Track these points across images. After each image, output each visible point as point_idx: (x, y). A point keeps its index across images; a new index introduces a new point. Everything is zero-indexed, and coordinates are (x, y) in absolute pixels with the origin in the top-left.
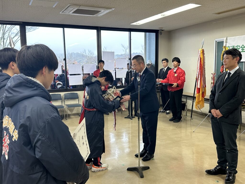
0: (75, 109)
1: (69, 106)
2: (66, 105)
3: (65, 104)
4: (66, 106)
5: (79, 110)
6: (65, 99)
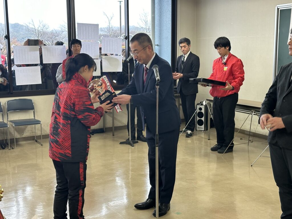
0: (27, 129)
1: (18, 123)
2: (11, 121)
3: (9, 120)
4: (11, 123)
5: (35, 130)
6: (9, 110)
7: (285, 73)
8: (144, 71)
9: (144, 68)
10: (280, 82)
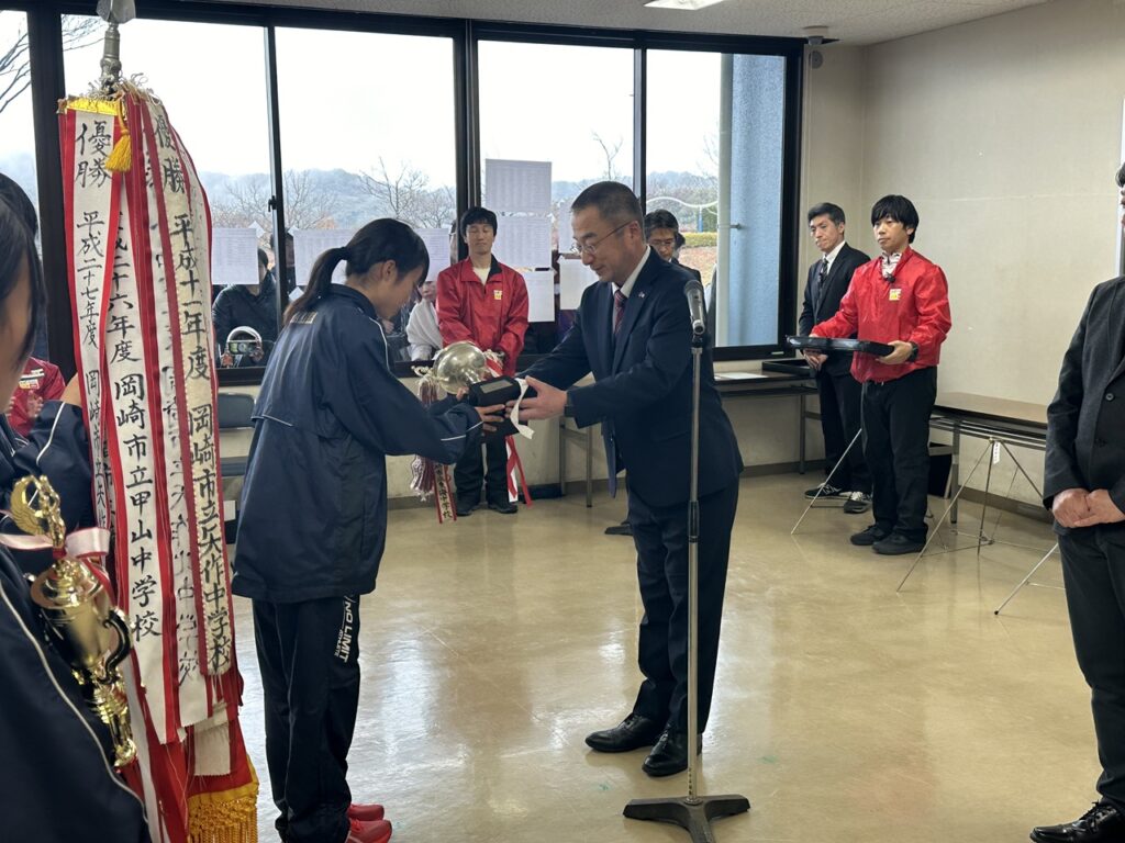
7: (1108, 305)
8: (615, 306)
9: (612, 298)
10: (1091, 334)
